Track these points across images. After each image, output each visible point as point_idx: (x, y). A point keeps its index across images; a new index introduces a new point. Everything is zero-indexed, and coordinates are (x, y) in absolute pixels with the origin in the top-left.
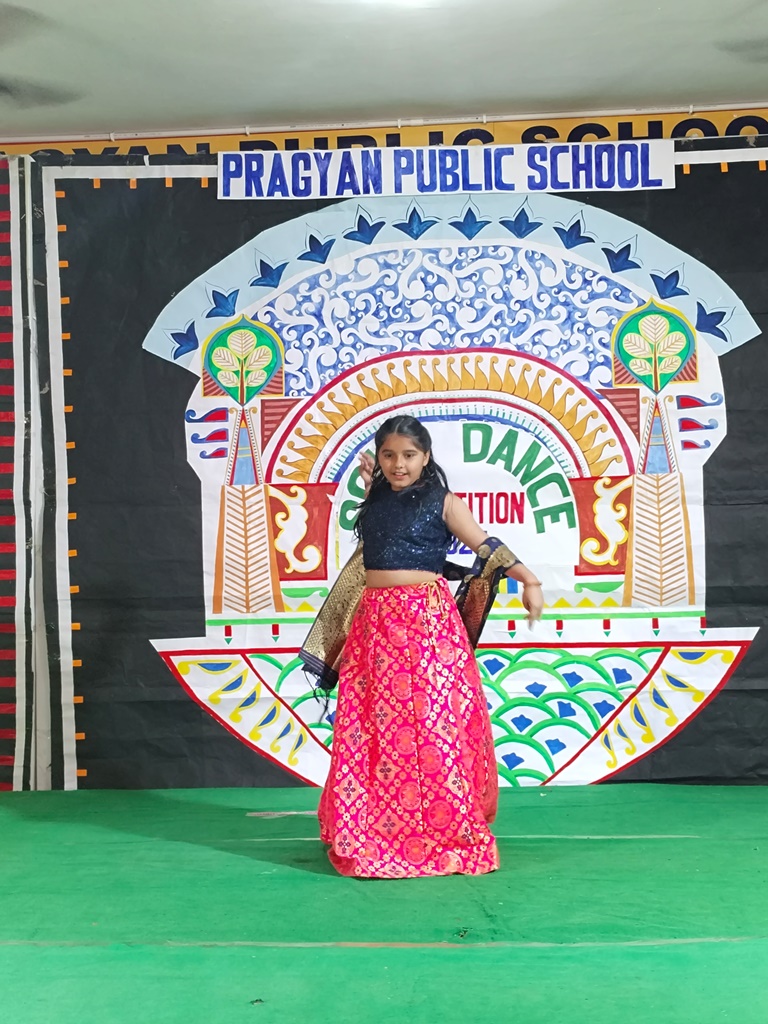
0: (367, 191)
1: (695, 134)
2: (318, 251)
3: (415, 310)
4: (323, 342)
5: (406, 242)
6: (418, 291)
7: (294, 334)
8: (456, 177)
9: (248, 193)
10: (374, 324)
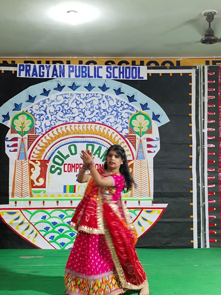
0: (60, 76)
1: (153, 65)
2: (46, 93)
3: (73, 111)
4: (46, 119)
5: (71, 91)
6: (74, 105)
7: (38, 116)
8: (86, 74)
9: (26, 76)
10: (62, 115)
